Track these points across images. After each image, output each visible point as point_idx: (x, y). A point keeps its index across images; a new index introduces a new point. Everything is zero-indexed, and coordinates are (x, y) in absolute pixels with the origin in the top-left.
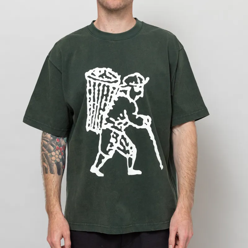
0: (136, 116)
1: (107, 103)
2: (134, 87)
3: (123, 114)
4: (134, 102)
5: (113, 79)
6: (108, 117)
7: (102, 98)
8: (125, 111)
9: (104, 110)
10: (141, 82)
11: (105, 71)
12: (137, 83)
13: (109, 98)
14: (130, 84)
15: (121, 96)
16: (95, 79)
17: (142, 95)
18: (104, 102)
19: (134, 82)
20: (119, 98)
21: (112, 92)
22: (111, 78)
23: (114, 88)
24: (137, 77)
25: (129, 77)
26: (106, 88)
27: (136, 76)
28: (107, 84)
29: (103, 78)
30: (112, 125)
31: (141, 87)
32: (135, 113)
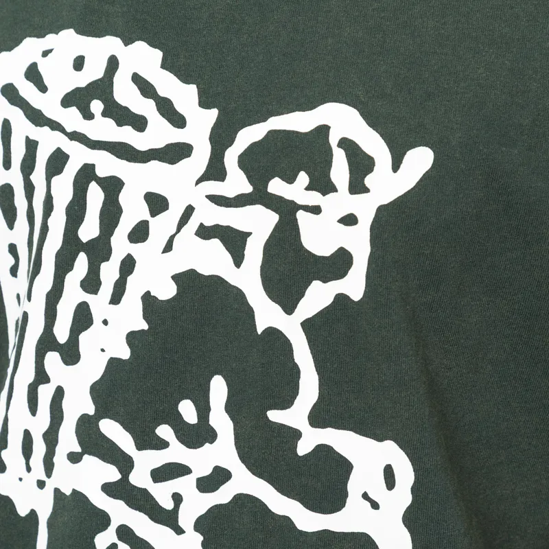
0: (297, 434)
1: (99, 303)
2: (301, 216)
3: (203, 409)
4: (291, 327)
5: (159, 133)
6: (91, 410)
7: (64, 264)
8: (218, 389)
9: (71, 354)
10: (357, 187)
11: (113, 64)
12: (323, 184)
13: (109, 272)
14: (276, 186)
15: (205, 270)
16: (37, 117)
17: (354, 285)
18: (73, 294)
19: (303, 178)
20: (187, 280)
21: (140, 233)
22: (140, 123)
23: (157, 203)
24: (334, 140)
25: (272, 134)
26: (95, 196)
27: (323, 131)
28: (107, 165)
29: (88, 116)
30: (113, 474)
31: (349, 220)
32: (295, 416)
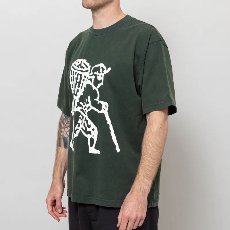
0: (97, 102)
1: (79, 89)
2: (97, 76)
3: (88, 100)
4: (97, 89)
5: (86, 69)
6: (79, 101)
7: (76, 85)
8: (89, 97)
9: (76, 95)
10: (103, 72)
11: (82, 62)
13: (81, 85)
14: (95, 73)
15: (89, 84)
16: (74, 69)
17: (102, 84)
18: (77, 88)
19: (98, 72)
20: (87, 85)
21: (84, 80)
22: (84, 68)
23: (85, 77)
25: (95, 67)
26: (79, 76)
27: (100, 66)
28: (80, 73)
29: (79, 68)
30: (81, 108)
31: (102, 76)
32: (97, 99)
